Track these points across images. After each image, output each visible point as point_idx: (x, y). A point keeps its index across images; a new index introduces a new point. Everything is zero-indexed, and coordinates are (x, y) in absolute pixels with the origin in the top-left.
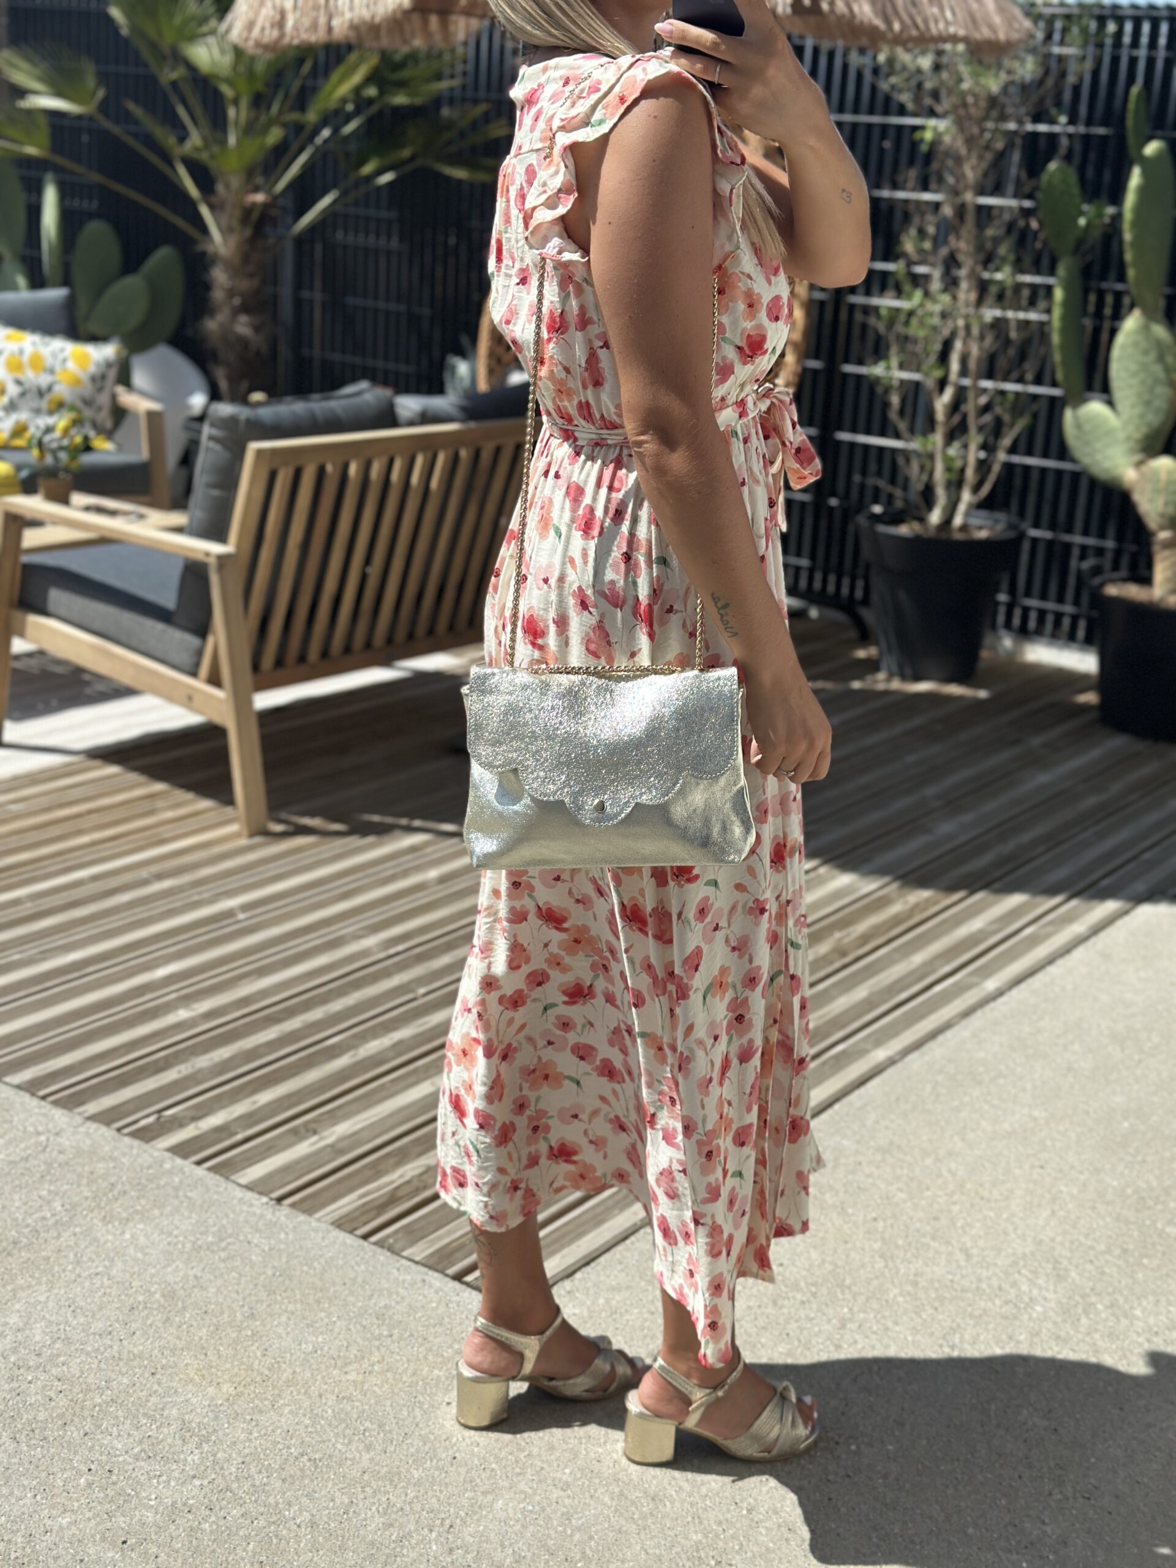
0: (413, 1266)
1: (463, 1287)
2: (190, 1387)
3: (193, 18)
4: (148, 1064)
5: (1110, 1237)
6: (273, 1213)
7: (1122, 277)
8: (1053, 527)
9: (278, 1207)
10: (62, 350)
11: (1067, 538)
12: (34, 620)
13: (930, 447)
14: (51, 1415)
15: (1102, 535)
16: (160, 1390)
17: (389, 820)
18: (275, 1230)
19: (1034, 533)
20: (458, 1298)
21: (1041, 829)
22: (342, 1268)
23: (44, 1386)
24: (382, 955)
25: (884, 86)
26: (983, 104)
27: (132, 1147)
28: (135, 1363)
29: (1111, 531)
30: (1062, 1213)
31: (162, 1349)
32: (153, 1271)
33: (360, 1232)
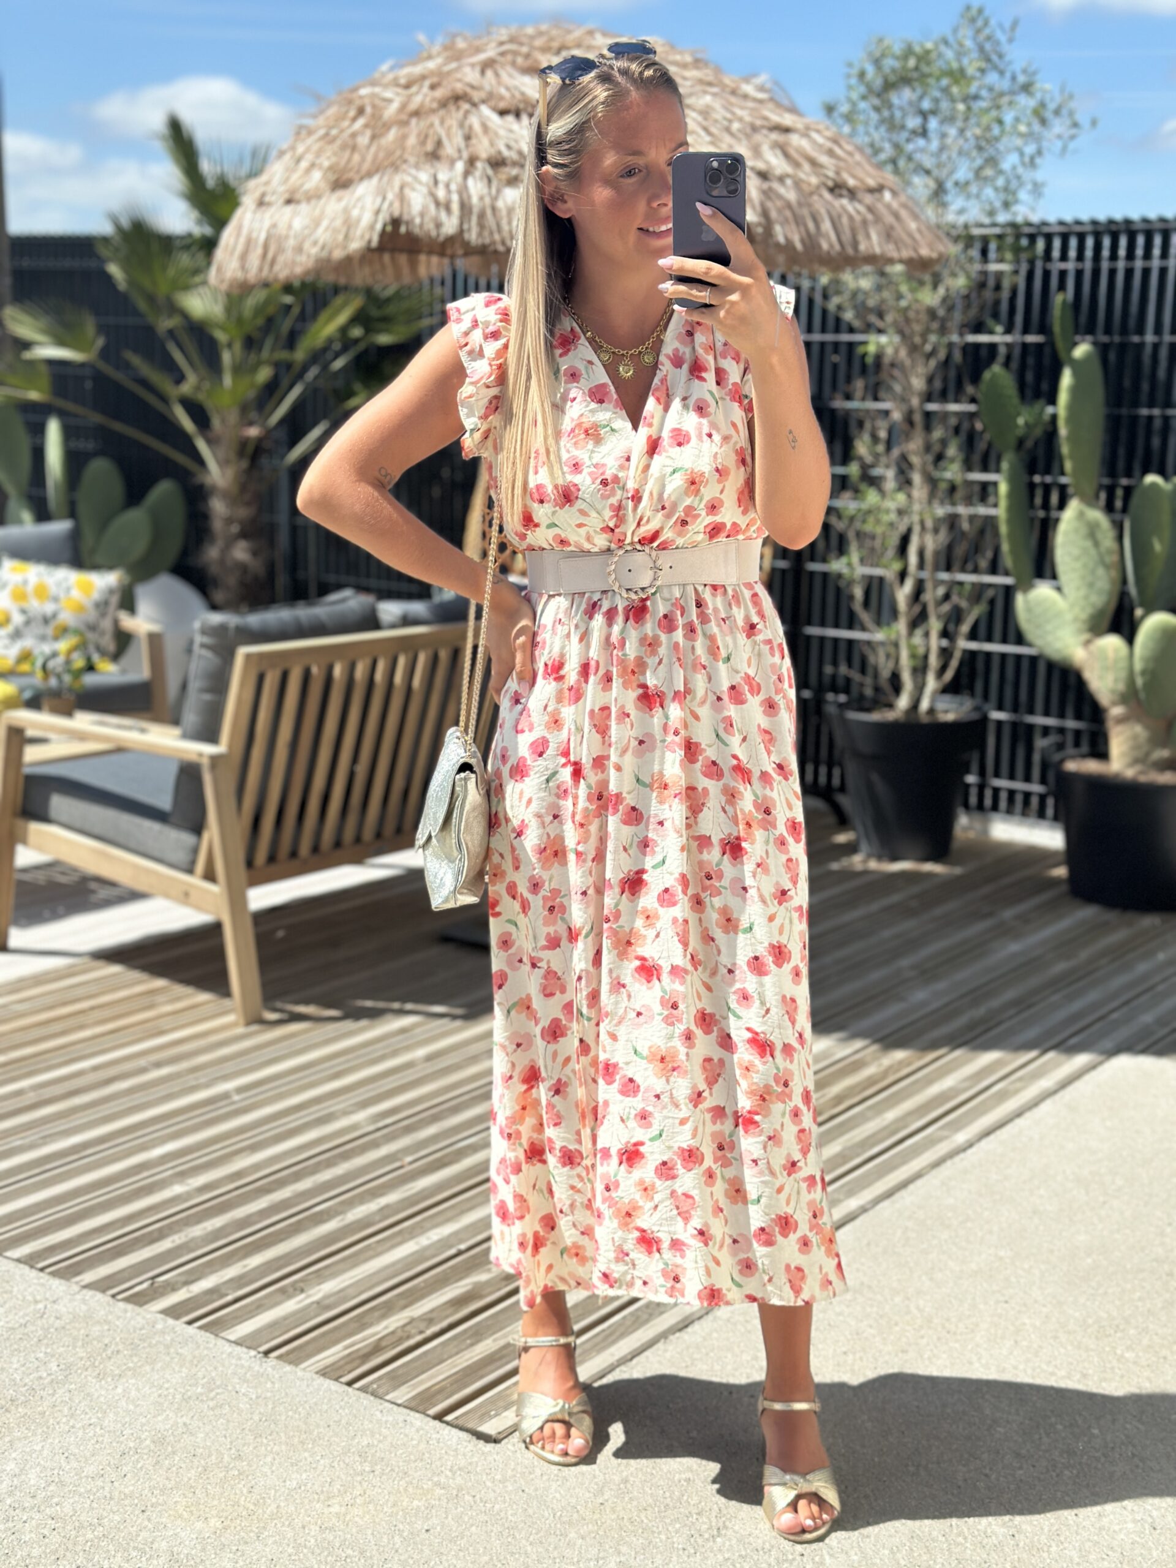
0: (395, 1407)
1: (444, 1425)
2: (179, 1522)
3: (186, 271)
4: (143, 1235)
5: (1071, 1364)
6: (261, 1365)
7: (1063, 473)
8: (1015, 709)
9: (264, 1360)
10: (66, 579)
11: (1029, 719)
12: (35, 828)
13: (893, 636)
14: (44, 1552)
15: (1062, 715)
16: (150, 1526)
17: (381, 1005)
18: (262, 1380)
19: (997, 715)
20: (438, 1436)
22: (326, 1412)
23: (38, 1526)
24: (371, 1128)
25: (832, 306)
27: (126, 1311)
28: (127, 1502)
29: (1070, 710)
30: (1025, 1343)
31: (152, 1490)
32: (144, 1420)
33: (344, 1379)
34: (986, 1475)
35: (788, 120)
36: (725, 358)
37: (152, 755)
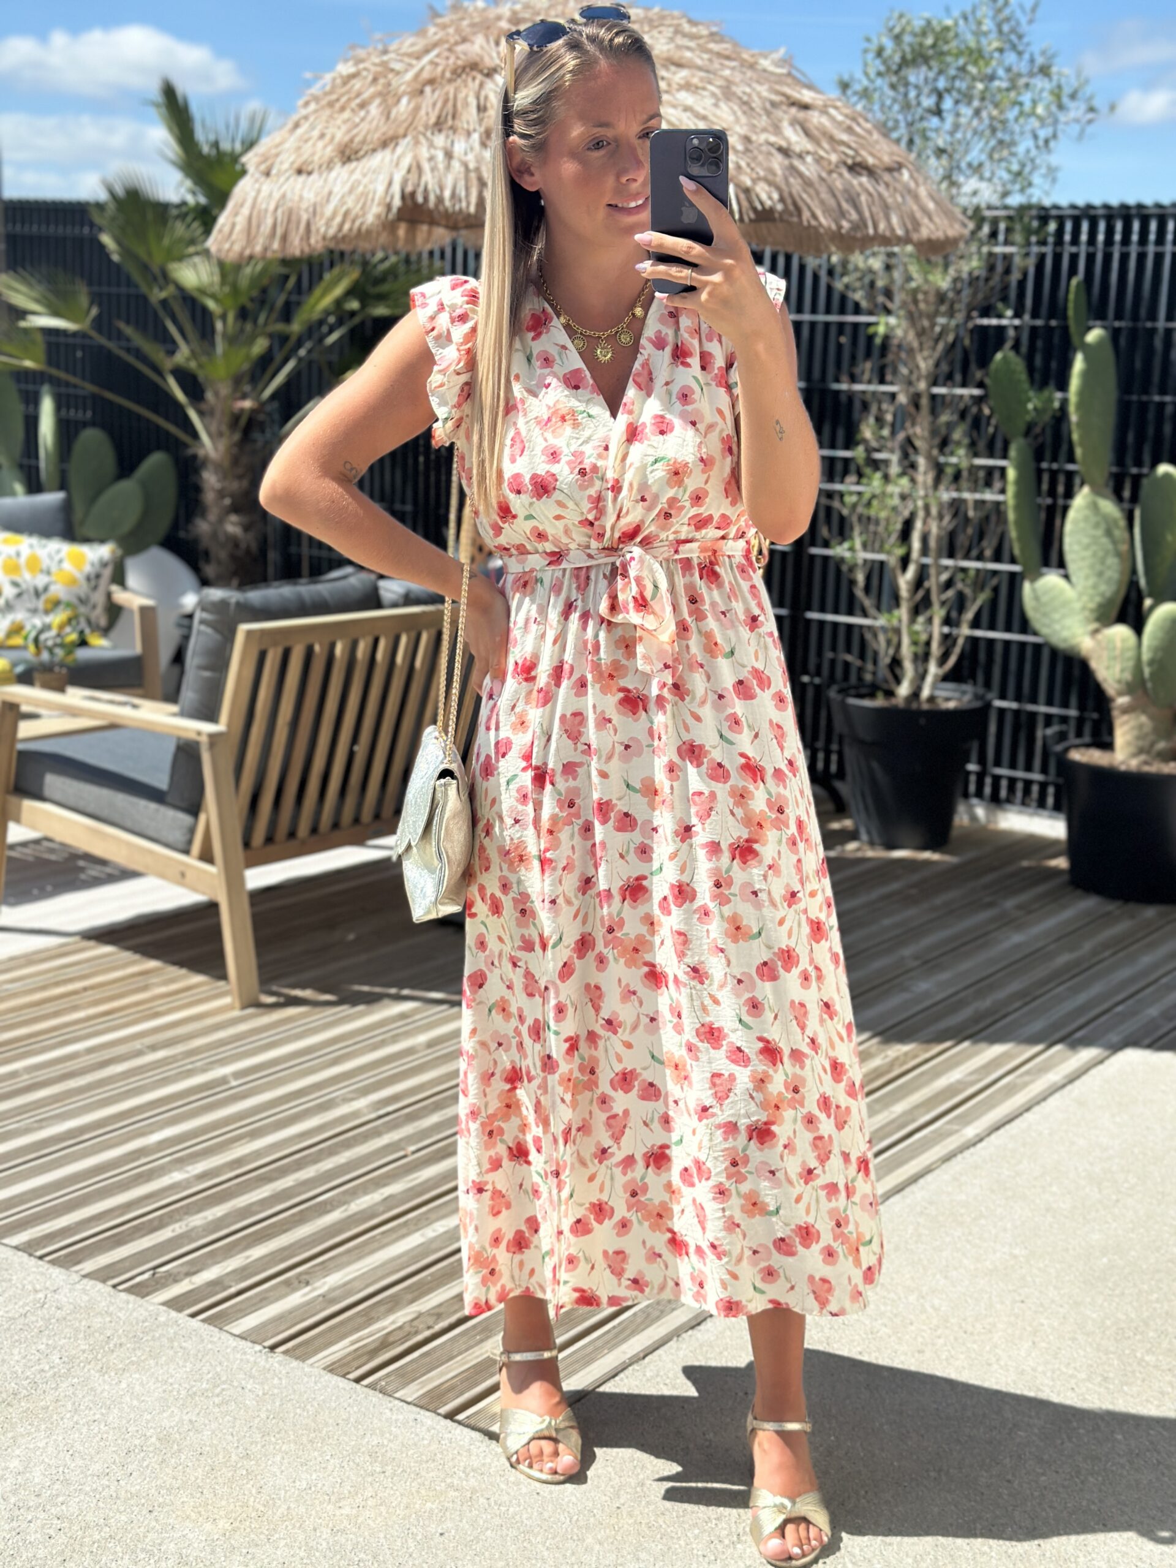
0: (405, 1405)
1: (455, 1425)
2: (187, 1523)
3: (180, 240)
4: (143, 1223)
5: (1091, 1366)
6: (267, 1360)
7: (1071, 459)
8: (1018, 698)
9: (270, 1355)
10: (59, 551)
11: (1031, 707)
12: (30, 805)
13: (895, 622)
14: (51, 1553)
15: (1065, 705)
16: (158, 1527)
17: (378, 990)
18: (268, 1376)
19: (998, 703)
21: (1015, 986)
22: (335, 1409)
23: (43, 1526)
24: (373, 1116)
25: (839, 285)
26: (932, 298)
27: (128, 1302)
28: (133, 1502)
29: (1074, 700)
30: (1043, 1345)
31: (159, 1488)
32: (149, 1417)
33: (352, 1376)
34: (1009, 1481)
35: (807, 96)
36: (711, 340)
37: (149, 734)
